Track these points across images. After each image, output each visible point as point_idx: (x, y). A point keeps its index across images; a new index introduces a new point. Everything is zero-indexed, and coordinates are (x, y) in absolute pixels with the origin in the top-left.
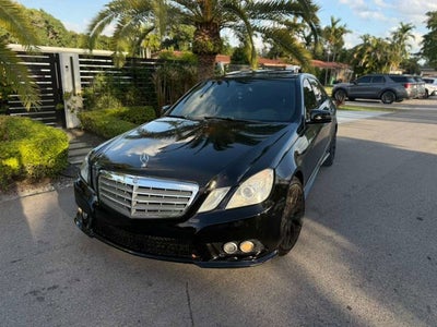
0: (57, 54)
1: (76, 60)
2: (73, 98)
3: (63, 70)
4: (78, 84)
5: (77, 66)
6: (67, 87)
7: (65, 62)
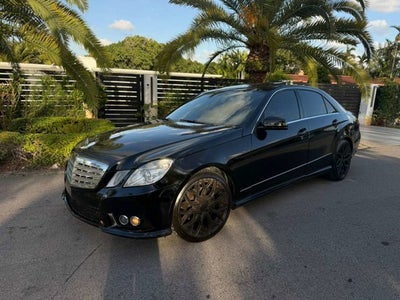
0: (143, 76)
1: (155, 80)
2: (150, 109)
3: (146, 86)
4: (155, 98)
5: (155, 84)
6: (147, 100)
7: (147, 81)
